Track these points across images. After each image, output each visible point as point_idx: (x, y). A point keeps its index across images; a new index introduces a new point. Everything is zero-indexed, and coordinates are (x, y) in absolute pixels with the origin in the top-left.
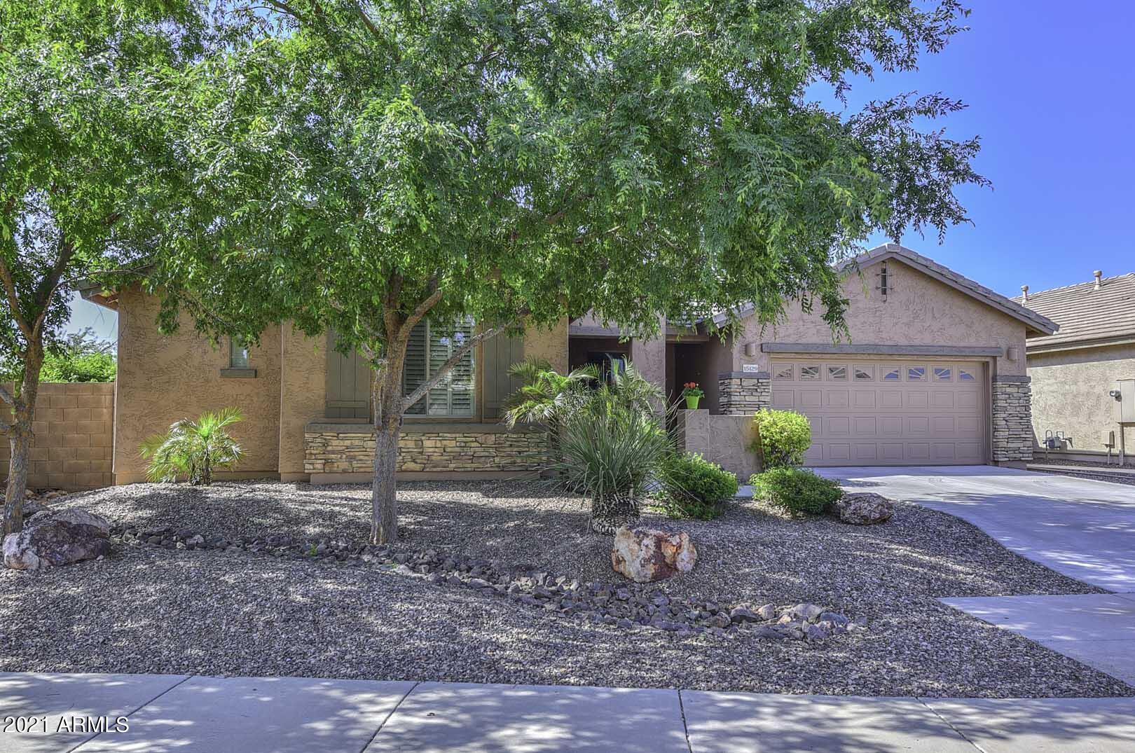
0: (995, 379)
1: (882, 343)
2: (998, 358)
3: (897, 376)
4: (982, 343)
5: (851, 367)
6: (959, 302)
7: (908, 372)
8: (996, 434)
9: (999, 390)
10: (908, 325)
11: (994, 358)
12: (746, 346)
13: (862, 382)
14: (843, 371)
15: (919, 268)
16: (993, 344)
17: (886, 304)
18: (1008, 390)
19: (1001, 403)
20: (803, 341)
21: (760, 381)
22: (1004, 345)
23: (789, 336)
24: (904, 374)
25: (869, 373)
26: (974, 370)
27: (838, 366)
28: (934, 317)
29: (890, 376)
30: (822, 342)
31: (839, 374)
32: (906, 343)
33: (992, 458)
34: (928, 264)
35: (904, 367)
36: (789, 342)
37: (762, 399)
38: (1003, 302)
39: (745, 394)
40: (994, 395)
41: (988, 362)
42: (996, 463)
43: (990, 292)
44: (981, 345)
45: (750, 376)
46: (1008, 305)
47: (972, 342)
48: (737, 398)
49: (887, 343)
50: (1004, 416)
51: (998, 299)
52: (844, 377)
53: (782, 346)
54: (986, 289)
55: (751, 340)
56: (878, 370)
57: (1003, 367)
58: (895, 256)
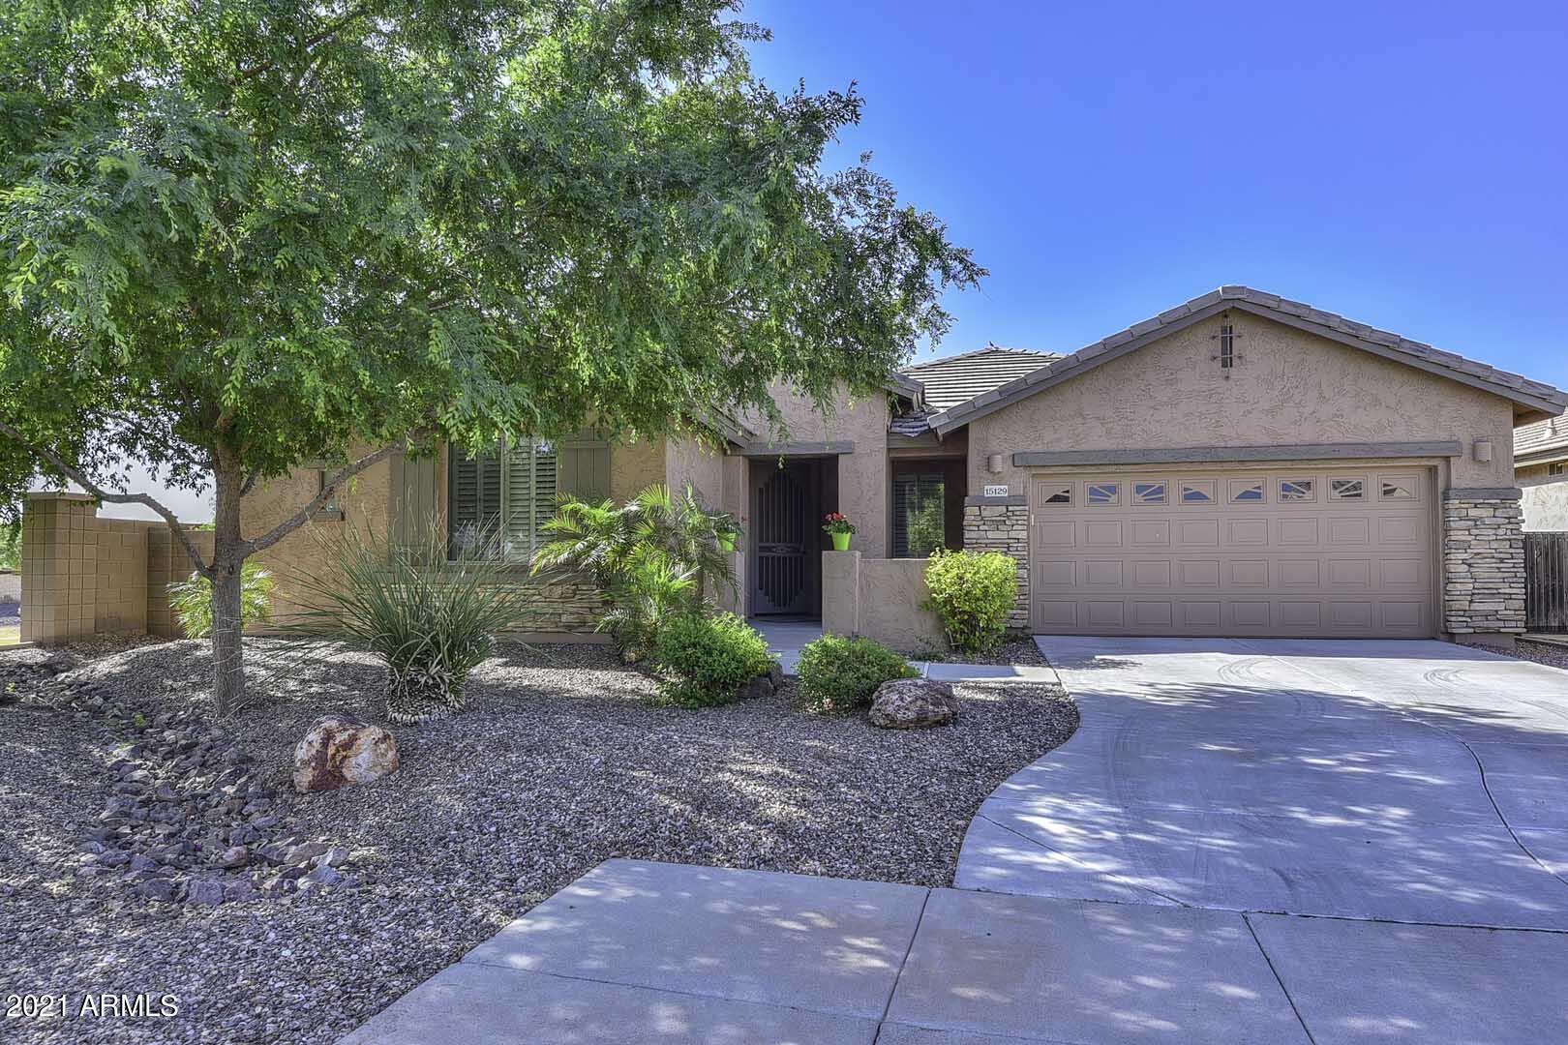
0: (1446, 497)
1: (1223, 444)
2: (1452, 459)
3: (1258, 496)
4: (1419, 436)
5: (1175, 485)
6: (1371, 369)
7: (1280, 488)
8: (1450, 587)
9: (1453, 513)
10: (1271, 412)
11: (1447, 459)
12: (988, 458)
13: (1195, 507)
14: (1160, 490)
15: (1285, 320)
16: (1443, 436)
17: (1230, 382)
18: (1473, 513)
19: (1456, 535)
20: (1084, 447)
21: (1010, 508)
22: (1465, 437)
23: (1059, 440)
24: (1272, 492)
25: (1207, 491)
26: (1409, 483)
27: (1150, 483)
28: (1321, 396)
29: (1247, 495)
30: (1114, 447)
31: (1156, 494)
32: (1269, 442)
33: (1443, 629)
34: (1299, 312)
35: (1272, 481)
36: (1058, 449)
37: (1013, 534)
38: (1453, 364)
39: (986, 528)
40: (1446, 522)
41: (1436, 467)
42: (1451, 637)
43: (1424, 348)
44: (1417, 439)
45: (995, 502)
46: (1465, 368)
47: (1400, 434)
48: (973, 535)
49: (1230, 444)
50: (1465, 556)
51: (1443, 360)
52: (1161, 499)
53: (1049, 456)
54: (1416, 344)
55: (997, 449)
56: (1225, 486)
57: (1462, 474)
58: (1238, 305)
